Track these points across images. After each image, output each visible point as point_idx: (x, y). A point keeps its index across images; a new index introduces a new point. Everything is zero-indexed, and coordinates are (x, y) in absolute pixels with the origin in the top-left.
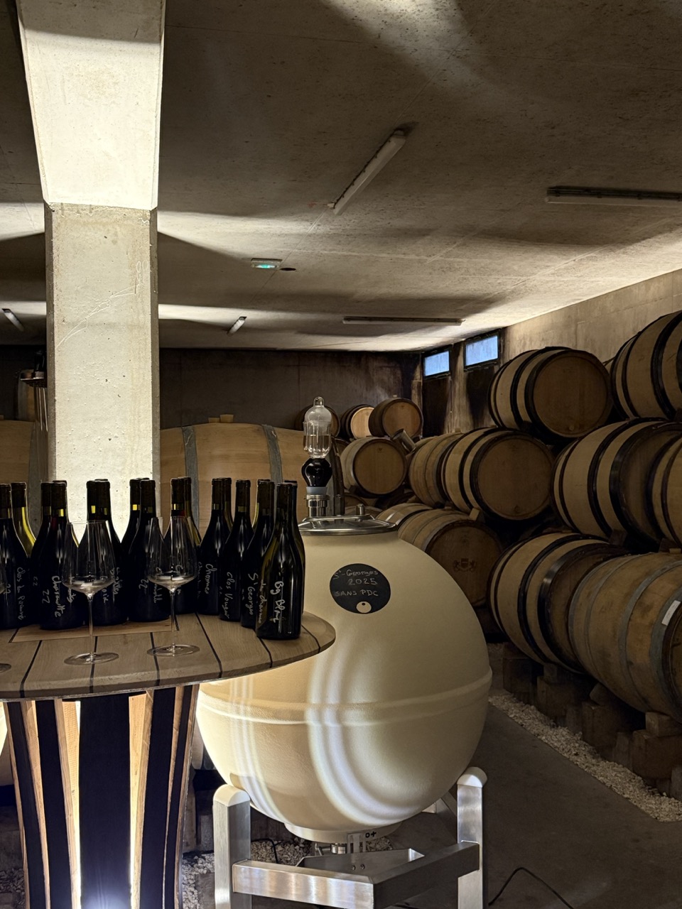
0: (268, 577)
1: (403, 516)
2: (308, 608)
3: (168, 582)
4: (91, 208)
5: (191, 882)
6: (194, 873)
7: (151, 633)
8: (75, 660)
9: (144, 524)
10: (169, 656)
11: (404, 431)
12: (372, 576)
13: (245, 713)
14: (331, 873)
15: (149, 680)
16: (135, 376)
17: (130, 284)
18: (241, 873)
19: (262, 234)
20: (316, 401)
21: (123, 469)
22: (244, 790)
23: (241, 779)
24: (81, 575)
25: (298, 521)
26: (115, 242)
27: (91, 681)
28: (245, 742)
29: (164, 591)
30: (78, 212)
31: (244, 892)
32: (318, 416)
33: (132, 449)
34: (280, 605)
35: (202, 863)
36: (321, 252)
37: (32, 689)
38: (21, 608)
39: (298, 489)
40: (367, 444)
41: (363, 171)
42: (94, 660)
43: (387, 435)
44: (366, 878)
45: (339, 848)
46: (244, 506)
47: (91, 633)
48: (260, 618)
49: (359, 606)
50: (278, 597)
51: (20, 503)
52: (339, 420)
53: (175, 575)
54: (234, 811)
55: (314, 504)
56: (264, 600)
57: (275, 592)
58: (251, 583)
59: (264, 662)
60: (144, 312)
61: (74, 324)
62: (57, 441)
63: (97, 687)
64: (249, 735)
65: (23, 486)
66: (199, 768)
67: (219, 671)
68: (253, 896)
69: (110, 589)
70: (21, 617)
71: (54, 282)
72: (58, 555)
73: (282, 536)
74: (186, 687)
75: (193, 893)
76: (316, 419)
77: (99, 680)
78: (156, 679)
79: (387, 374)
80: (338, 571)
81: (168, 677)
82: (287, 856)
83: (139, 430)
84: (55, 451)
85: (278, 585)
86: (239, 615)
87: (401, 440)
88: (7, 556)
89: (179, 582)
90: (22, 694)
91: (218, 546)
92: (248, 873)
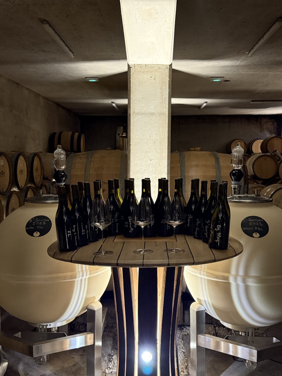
0: (214, 223)
1: (275, 190)
2: (231, 235)
3: (173, 224)
4: (146, 65)
5: (181, 337)
6: (182, 334)
7: (166, 242)
8: (137, 252)
9: (163, 198)
10: (173, 253)
11: (277, 151)
12: (260, 222)
13: (204, 275)
14: (239, 343)
15: (165, 263)
16: (161, 134)
17: (160, 96)
18: (201, 338)
19: (216, 66)
20: (237, 144)
21: (156, 172)
22: (203, 305)
23: (202, 301)
24: (139, 218)
25: (227, 196)
26: (155, 79)
27: (143, 262)
28: (204, 287)
29: (172, 227)
30: (141, 67)
31: (202, 346)
32: (238, 150)
33: (159, 164)
34: (219, 235)
35: (185, 330)
36: (242, 73)
37: (121, 263)
38: (117, 228)
39: (228, 185)
40: (259, 157)
41: (263, 37)
42: (144, 252)
43: (269, 152)
44: (254, 348)
45: (243, 333)
46: (205, 191)
47: (143, 240)
48: (210, 240)
49: (254, 235)
50: (218, 232)
51: (117, 187)
52: (247, 145)
53: (175, 220)
54: (198, 313)
55: (234, 189)
56: (212, 232)
57: (217, 229)
58: (207, 224)
59: (212, 259)
60: (165, 107)
61: (138, 114)
62: (131, 161)
63: (145, 264)
64: (205, 284)
65: (118, 180)
66: (185, 291)
67: (193, 262)
68: (206, 348)
69: (150, 224)
70: (117, 231)
71: (131, 97)
72: (131, 208)
73: (221, 206)
74: (179, 267)
75: (181, 342)
76: (237, 152)
77: (146, 262)
78: (168, 263)
79: (270, 125)
80: (245, 219)
81: (172, 263)
82: (220, 332)
83: (162, 156)
84: (130, 164)
85: (218, 227)
86: (201, 237)
87: (276, 155)
88: (112, 208)
89: (177, 224)
90: (117, 265)
91: (193, 207)
92: (204, 339)
